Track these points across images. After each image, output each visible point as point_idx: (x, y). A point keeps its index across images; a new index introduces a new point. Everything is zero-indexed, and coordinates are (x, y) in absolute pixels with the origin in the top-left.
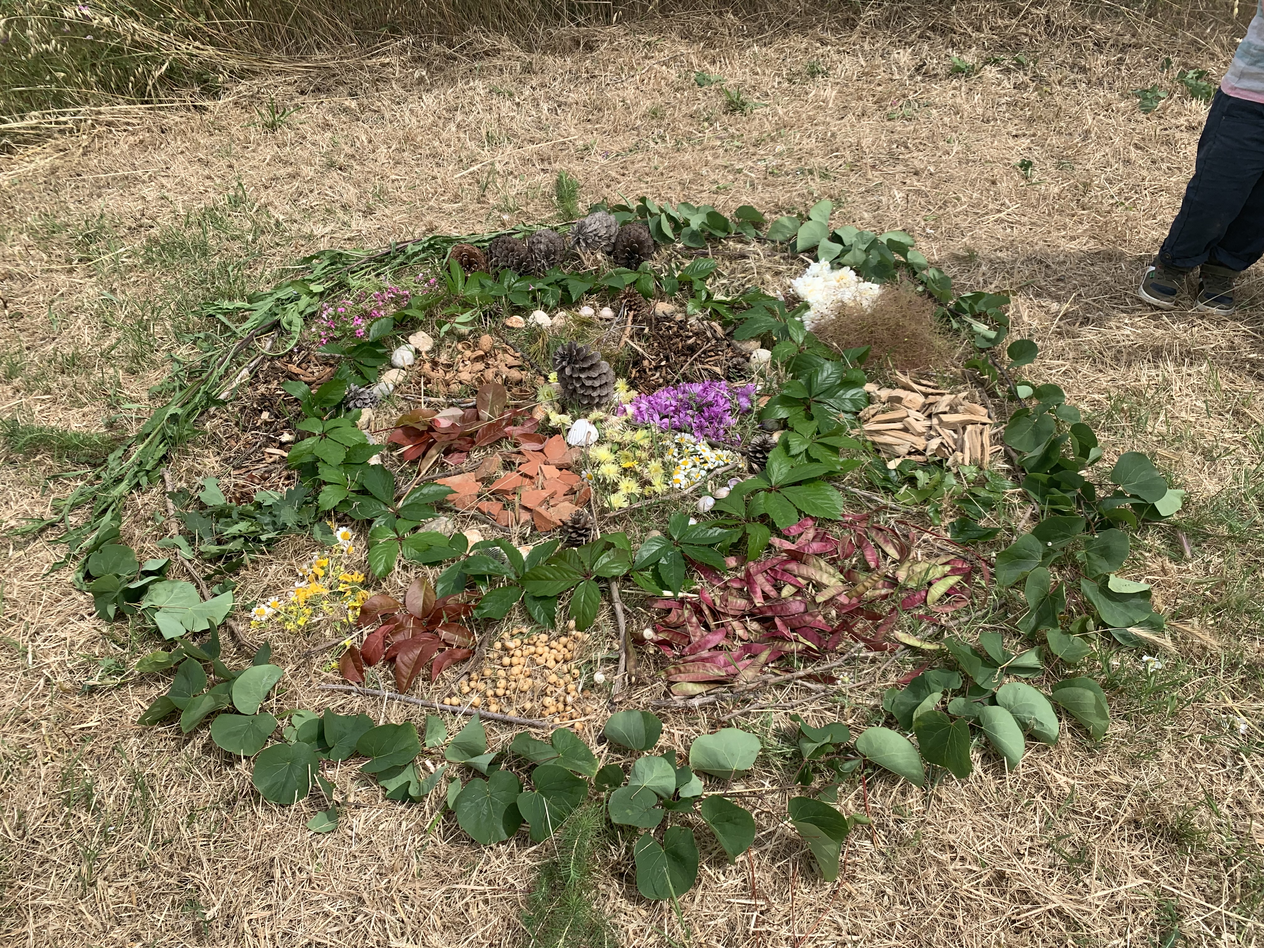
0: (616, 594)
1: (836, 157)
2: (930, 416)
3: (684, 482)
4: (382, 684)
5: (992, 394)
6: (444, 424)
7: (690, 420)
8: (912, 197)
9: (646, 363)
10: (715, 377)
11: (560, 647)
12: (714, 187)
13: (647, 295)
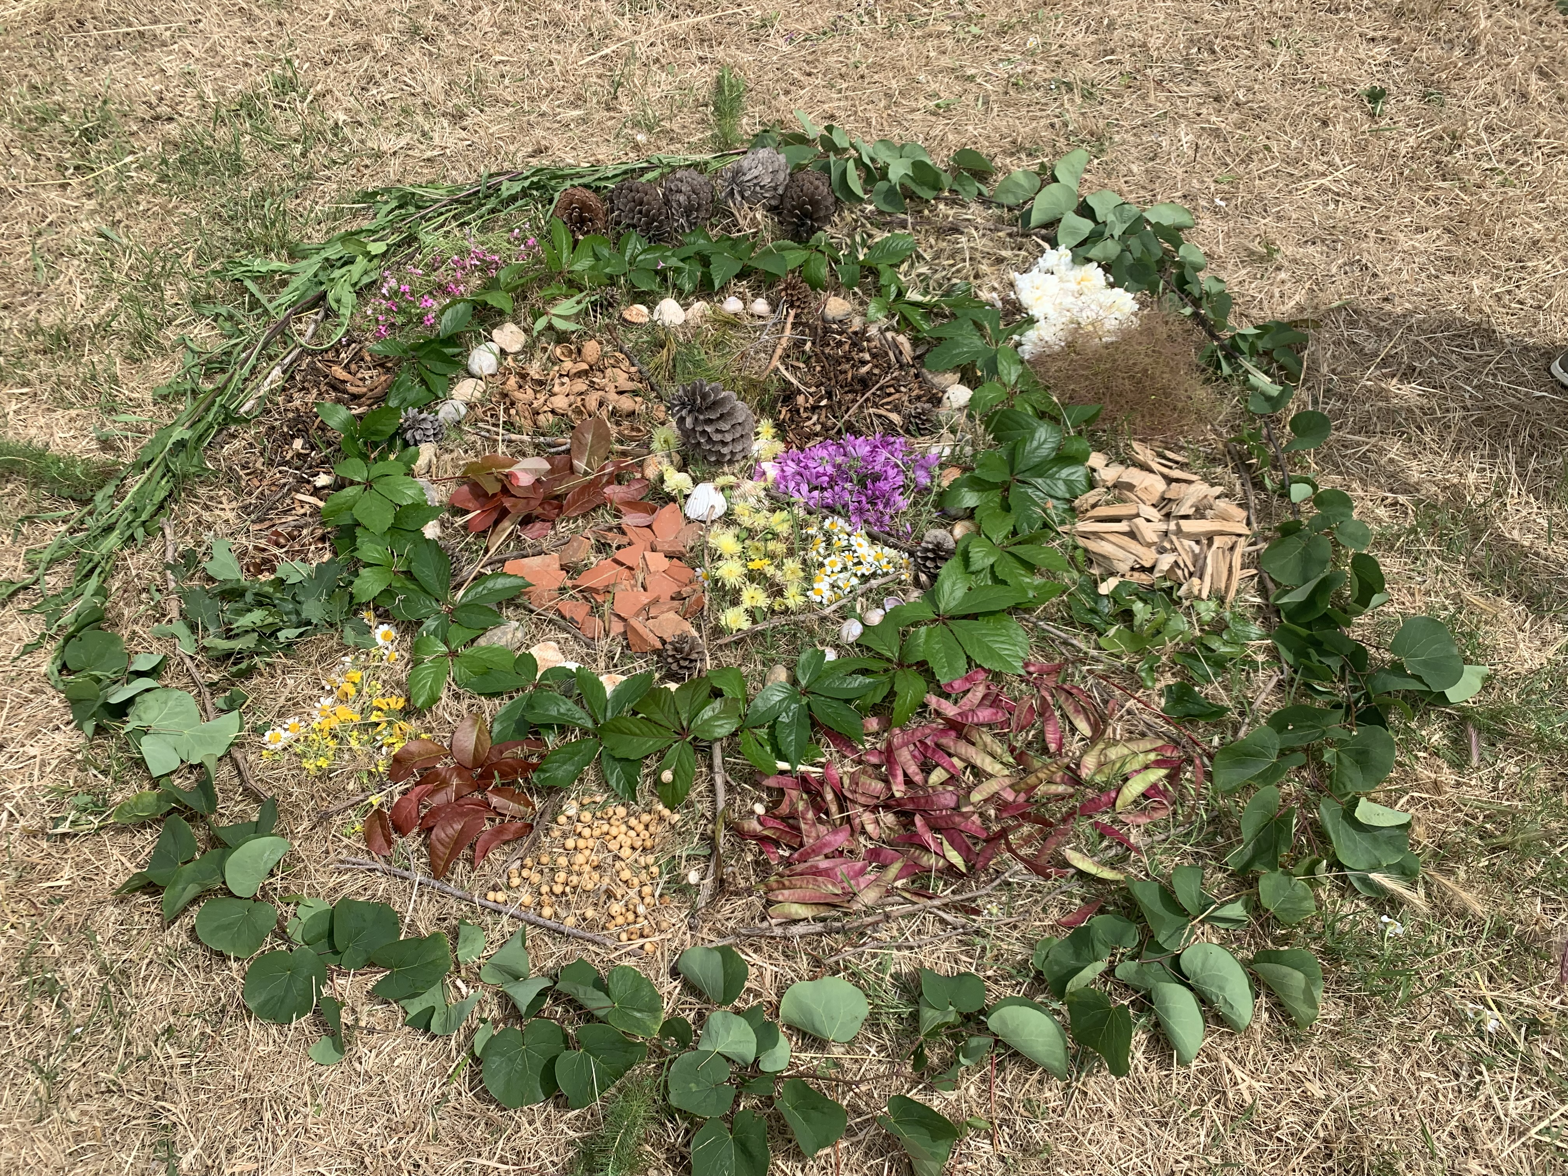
0: (718, 761)
1: (1110, 62)
2: (1168, 516)
3: (827, 594)
4: (414, 862)
5: (1258, 485)
6: (525, 480)
7: (847, 498)
8: (1204, 142)
9: (800, 399)
10: (890, 429)
11: (640, 828)
12: (931, 104)
13: (816, 285)
